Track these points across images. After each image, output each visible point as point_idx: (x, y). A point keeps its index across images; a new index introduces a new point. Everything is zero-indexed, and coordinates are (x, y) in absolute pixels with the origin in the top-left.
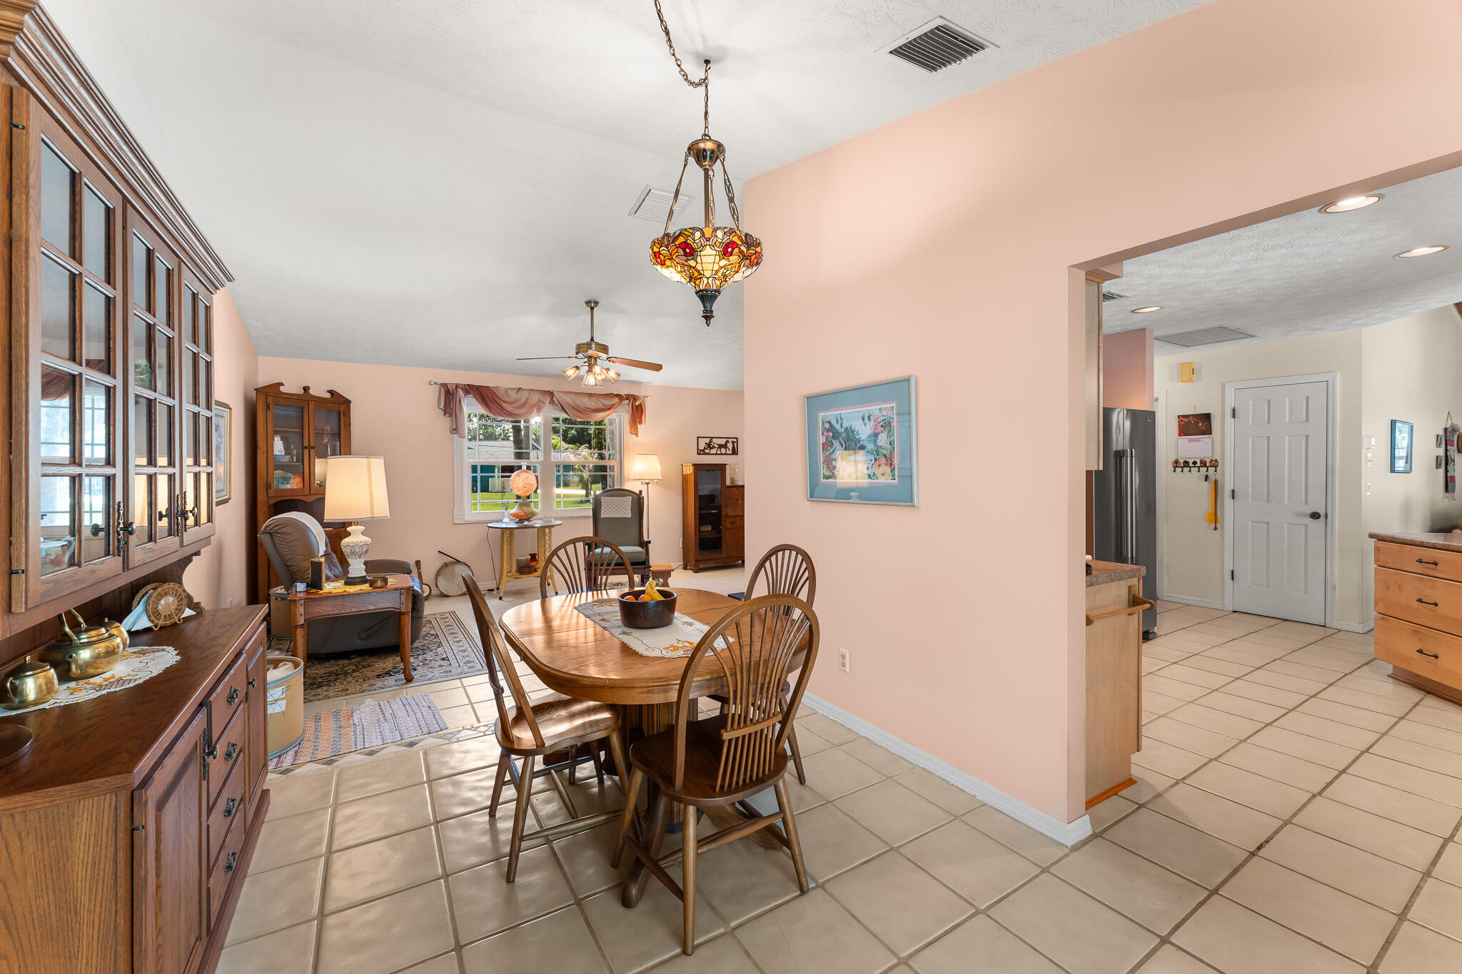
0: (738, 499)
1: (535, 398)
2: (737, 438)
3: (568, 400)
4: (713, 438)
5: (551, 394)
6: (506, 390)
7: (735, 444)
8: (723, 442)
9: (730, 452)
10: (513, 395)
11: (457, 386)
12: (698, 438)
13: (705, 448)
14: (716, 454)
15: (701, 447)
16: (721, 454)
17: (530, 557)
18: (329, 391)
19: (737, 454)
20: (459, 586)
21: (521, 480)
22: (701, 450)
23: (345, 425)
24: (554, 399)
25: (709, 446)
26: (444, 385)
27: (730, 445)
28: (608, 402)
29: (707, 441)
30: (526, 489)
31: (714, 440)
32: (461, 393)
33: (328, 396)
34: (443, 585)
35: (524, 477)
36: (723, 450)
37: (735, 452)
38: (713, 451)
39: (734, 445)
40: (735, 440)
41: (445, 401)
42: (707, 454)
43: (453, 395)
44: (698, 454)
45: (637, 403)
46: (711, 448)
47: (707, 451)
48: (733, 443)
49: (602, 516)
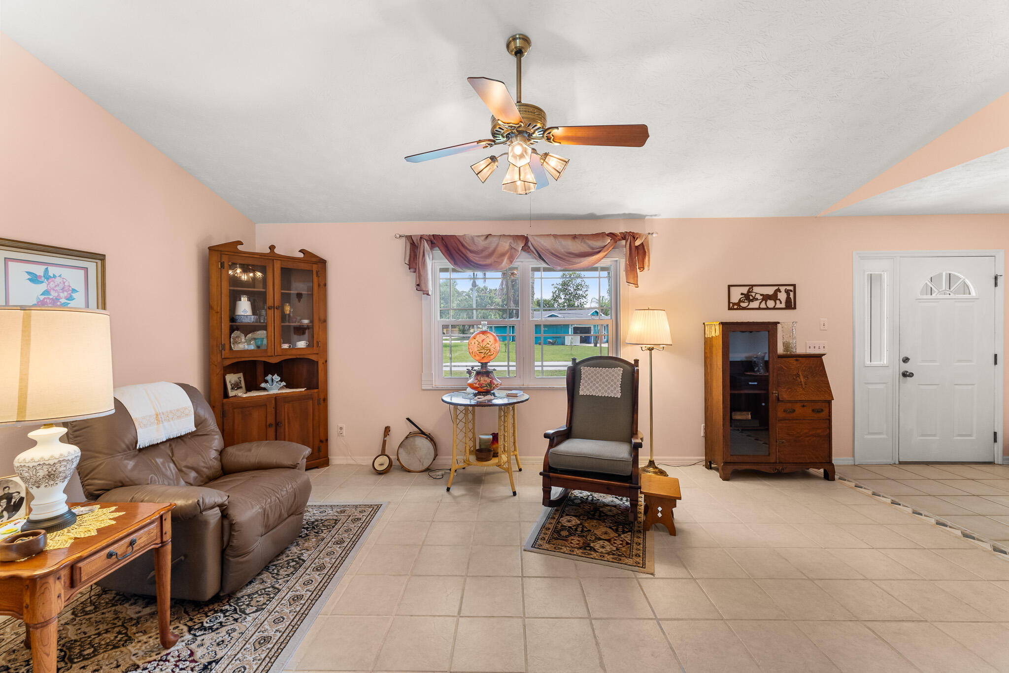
0: (798, 375)
1: (505, 245)
2: (794, 286)
3: (545, 244)
4: (753, 286)
5: (526, 239)
6: (472, 238)
7: (792, 294)
8: (770, 291)
9: (783, 305)
10: (481, 243)
11: (421, 237)
12: (729, 286)
13: (740, 301)
14: (759, 309)
15: (735, 299)
16: (767, 308)
17: (491, 437)
18: (301, 251)
19: (795, 308)
20: (420, 461)
21: (477, 343)
22: (734, 304)
23: (319, 285)
24: (530, 244)
25: (748, 297)
26: (410, 238)
27: (782, 296)
28: (598, 244)
29: (745, 290)
30: (482, 355)
31: (756, 289)
32: (426, 246)
33: (301, 255)
34: (405, 459)
35: (480, 341)
36: (771, 303)
37: (790, 305)
38: (755, 304)
39: (788, 295)
40: (791, 288)
41: (410, 255)
42: (744, 308)
43: (417, 248)
44: (730, 309)
45: (638, 243)
46: (750, 301)
47: (744, 305)
48: (787, 292)
49: (581, 393)
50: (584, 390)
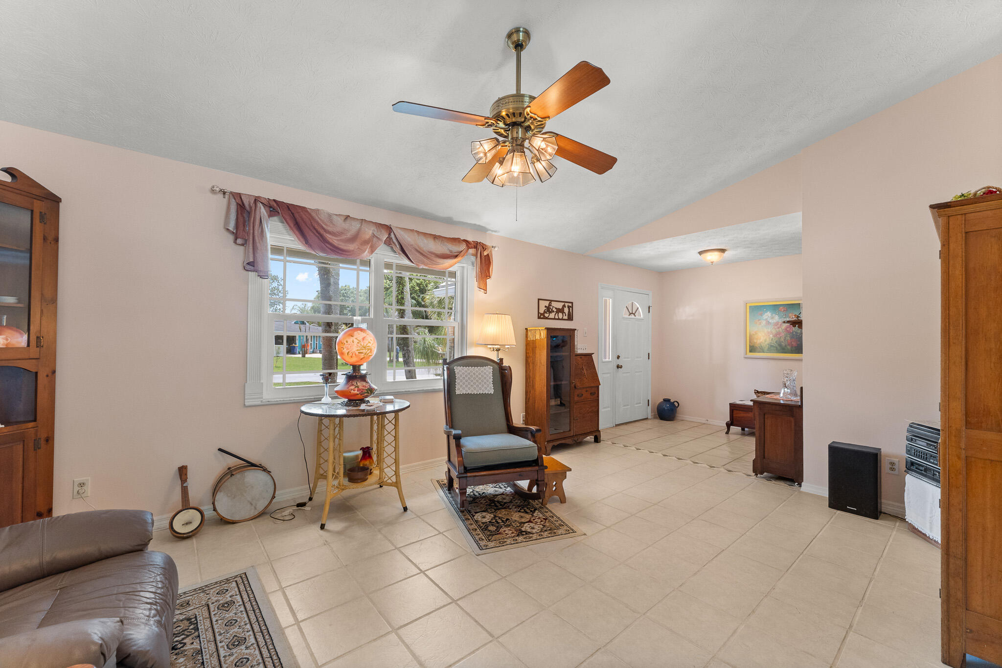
0: (583, 369)
1: (369, 232)
2: (572, 303)
3: (409, 239)
4: (551, 301)
5: (389, 229)
6: (330, 216)
7: (571, 308)
8: (560, 306)
9: (566, 317)
10: (339, 222)
11: (257, 200)
12: (539, 300)
13: (545, 312)
14: (555, 319)
15: (542, 311)
16: (559, 319)
17: (360, 453)
18: (8, 171)
19: (572, 320)
20: (251, 504)
21: (356, 341)
22: (541, 314)
23: (45, 239)
24: (392, 236)
25: (549, 309)
26: (237, 196)
27: (566, 310)
28: (455, 248)
29: (547, 303)
30: (362, 356)
31: (553, 304)
32: (263, 211)
33: (7, 178)
34: (225, 506)
35: (360, 338)
36: (560, 315)
37: (570, 318)
38: (552, 315)
39: (569, 310)
40: (570, 305)
41: (237, 219)
42: (547, 318)
43: (249, 213)
44: (539, 318)
45: (485, 253)
46: (550, 312)
47: (547, 315)
48: (569, 307)
49: (458, 392)
50: (459, 390)
